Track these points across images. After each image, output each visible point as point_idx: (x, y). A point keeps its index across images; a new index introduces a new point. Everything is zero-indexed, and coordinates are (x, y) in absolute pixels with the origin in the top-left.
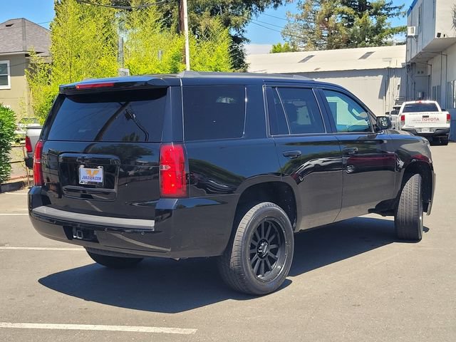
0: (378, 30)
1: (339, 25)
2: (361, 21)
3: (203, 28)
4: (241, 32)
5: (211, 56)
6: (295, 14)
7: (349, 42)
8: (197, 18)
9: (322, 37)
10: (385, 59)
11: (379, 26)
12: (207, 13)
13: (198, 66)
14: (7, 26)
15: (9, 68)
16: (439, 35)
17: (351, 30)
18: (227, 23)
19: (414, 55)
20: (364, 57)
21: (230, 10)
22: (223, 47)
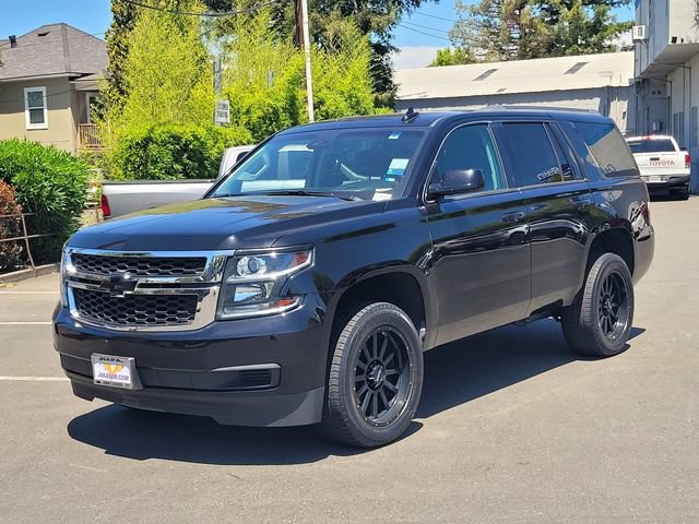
0: (596, 27)
1: (536, 21)
2: (570, 14)
3: (330, 34)
4: (386, 39)
5: (344, 76)
6: (469, 5)
7: (552, 46)
8: (321, 20)
9: (510, 40)
10: (603, 74)
11: (598, 22)
12: (336, 12)
13: (325, 91)
14: (40, 35)
15: (45, 99)
16: (674, 40)
17: (556, 27)
18: (365, 27)
19: (644, 68)
20: (572, 71)
21: (369, 6)
22: (361, 63)
